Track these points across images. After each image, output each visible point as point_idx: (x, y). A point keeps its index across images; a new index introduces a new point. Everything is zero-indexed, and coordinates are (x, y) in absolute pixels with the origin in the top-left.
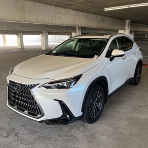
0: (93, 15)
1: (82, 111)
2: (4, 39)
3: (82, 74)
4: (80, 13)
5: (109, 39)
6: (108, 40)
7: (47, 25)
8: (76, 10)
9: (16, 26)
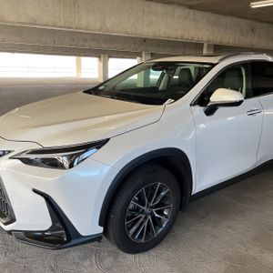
0: (230, 18)
1: (100, 224)
2: (79, 65)
3: (108, 140)
4: (199, 14)
5: (216, 64)
6: (213, 65)
7: (145, 40)
8: (190, 7)
9: (85, 40)
